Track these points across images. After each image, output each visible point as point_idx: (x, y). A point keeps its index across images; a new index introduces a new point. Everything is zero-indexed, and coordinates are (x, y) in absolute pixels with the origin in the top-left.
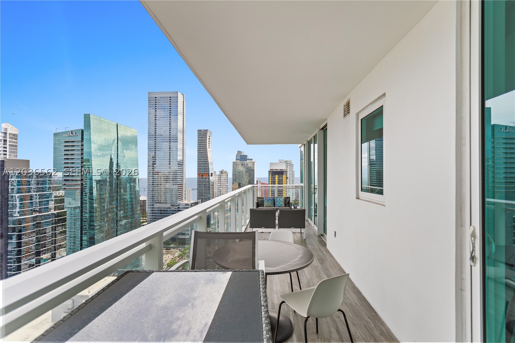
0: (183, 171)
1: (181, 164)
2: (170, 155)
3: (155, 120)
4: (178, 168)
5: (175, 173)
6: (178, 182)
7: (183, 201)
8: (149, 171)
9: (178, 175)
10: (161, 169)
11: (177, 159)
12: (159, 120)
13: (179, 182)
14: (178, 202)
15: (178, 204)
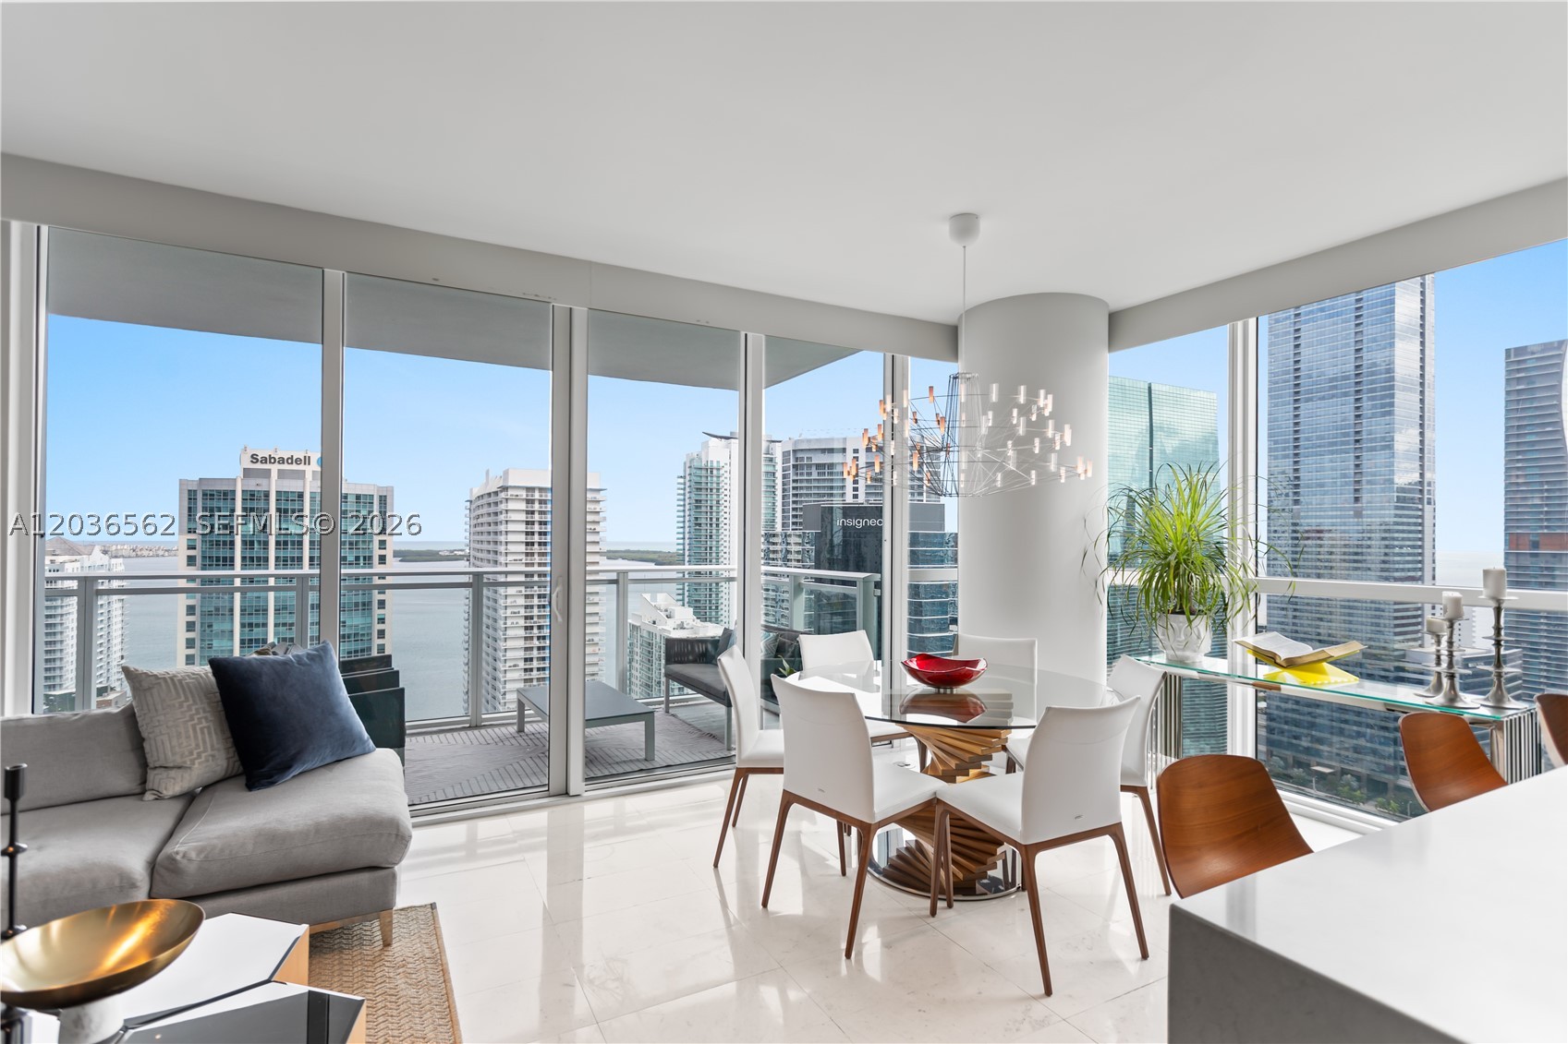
0: (1421, 524)
1: (1416, 499)
2: (1357, 466)
3: (1297, 346)
4: (1396, 516)
5: (1388, 534)
6: (1397, 570)
7: (1421, 646)
8: (1273, 529)
9: (1396, 543)
10: (1322, 520)
11: (1391, 481)
12: (1310, 345)
13: (1403, 570)
14: (1397, 646)
15: (1396, 653)
